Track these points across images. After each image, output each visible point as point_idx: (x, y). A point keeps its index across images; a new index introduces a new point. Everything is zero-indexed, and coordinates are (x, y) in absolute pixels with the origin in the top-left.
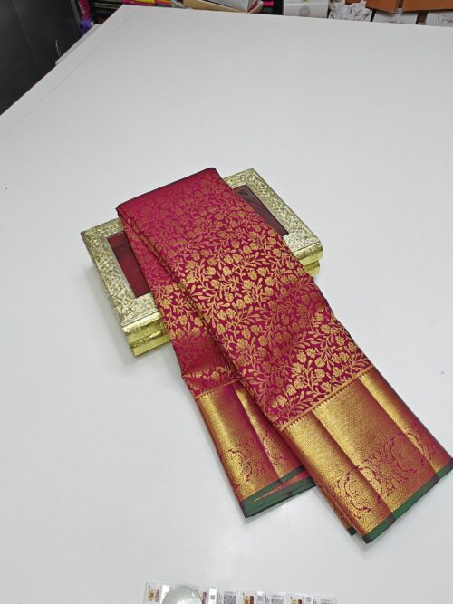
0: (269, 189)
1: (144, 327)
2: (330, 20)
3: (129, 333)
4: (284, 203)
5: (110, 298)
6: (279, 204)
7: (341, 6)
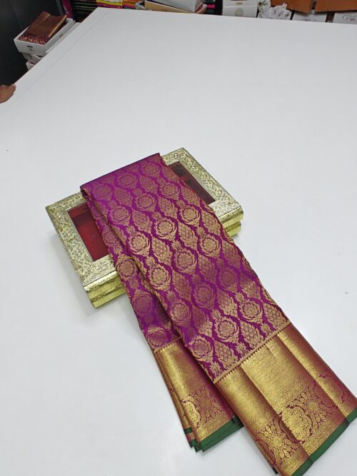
0: (198, 165)
1: (101, 286)
2: (258, 19)
3: (90, 291)
4: (210, 175)
5: (72, 262)
6: (206, 176)
7: (267, 8)
